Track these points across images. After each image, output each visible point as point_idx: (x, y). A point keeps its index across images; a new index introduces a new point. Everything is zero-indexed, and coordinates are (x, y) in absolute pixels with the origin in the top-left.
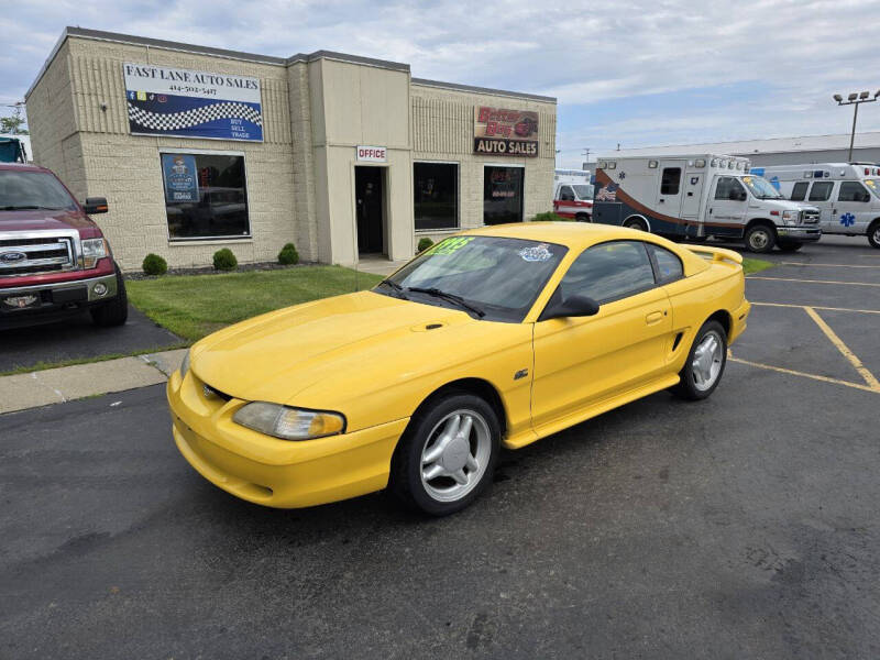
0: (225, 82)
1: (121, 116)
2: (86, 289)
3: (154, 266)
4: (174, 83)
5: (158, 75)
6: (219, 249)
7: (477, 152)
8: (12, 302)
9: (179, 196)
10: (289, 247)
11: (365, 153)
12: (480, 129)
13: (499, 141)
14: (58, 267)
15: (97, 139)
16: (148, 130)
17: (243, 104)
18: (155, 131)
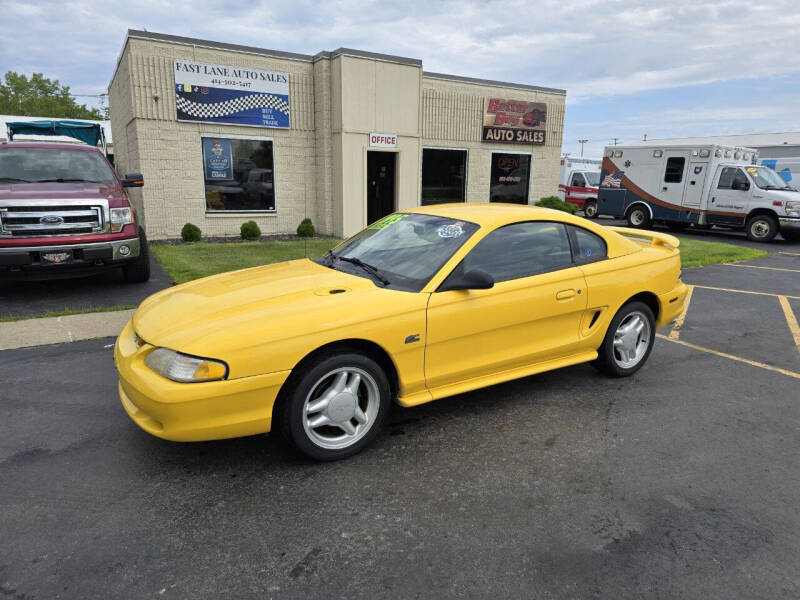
0: (259, 76)
1: (170, 104)
2: (111, 250)
3: (190, 234)
4: (214, 77)
5: (202, 70)
6: (247, 221)
7: (485, 139)
8: (49, 257)
9: (217, 175)
10: (307, 222)
11: (377, 139)
12: (489, 118)
13: (507, 129)
14: (89, 230)
15: (149, 124)
16: (192, 117)
17: (274, 95)
18: (198, 118)
